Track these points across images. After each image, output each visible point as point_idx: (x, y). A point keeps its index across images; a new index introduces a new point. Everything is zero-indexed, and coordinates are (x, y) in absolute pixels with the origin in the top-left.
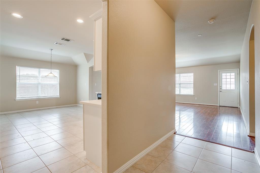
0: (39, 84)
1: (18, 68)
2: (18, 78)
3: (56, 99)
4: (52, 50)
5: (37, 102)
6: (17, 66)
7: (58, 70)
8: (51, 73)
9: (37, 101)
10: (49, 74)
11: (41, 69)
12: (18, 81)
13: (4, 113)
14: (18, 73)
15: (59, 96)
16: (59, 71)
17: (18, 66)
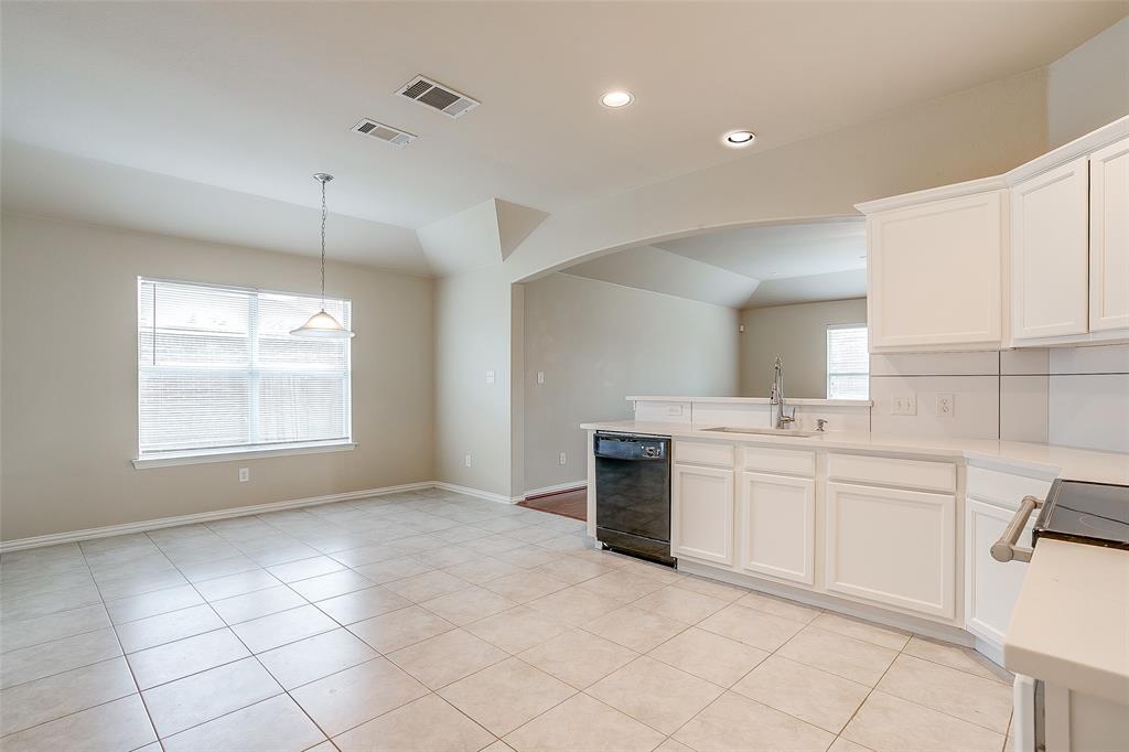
0: (252, 374)
1: (144, 288)
2: (144, 347)
3: (336, 454)
4: (328, 178)
5: (244, 475)
6: (140, 280)
7: (345, 298)
8: (323, 313)
9: (242, 471)
10: (314, 319)
11: (260, 296)
12: (144, 362)
13: (79, 539)
14: (144, 320)
15: (350, 441)
16: (349, 303)
17: (146, 276)
